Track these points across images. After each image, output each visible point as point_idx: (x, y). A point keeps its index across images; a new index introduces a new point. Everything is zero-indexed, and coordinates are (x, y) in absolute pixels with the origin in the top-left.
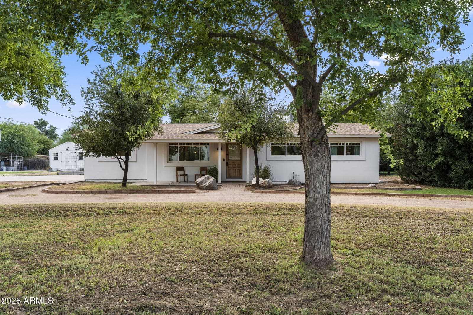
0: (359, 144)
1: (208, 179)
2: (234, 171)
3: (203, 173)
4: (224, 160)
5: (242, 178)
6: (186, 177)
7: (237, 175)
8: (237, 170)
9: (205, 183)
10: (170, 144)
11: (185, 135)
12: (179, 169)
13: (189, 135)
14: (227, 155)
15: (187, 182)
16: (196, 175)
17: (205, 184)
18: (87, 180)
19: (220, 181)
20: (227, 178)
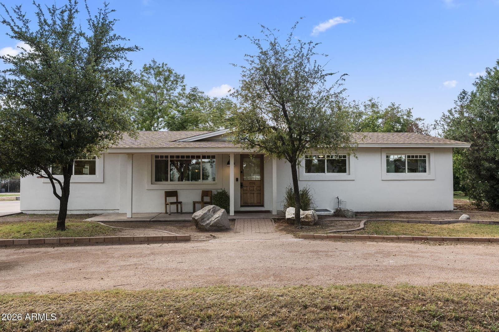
0: (425, 157)
1: (214, 212)
2: (252, 195)
3: (207, 199)
4: (237, 180)
5: (263, 206)
6: (179, 205)
7: (255, 202)
8: (255, 195)
9: (208, 219)
10: (157, 157)
11: (178, 143)
12: (169, 194)
13: (185, 143)
14: (242, 172)
15: (182, 213)
16: (194, 203)
17: (208, 222)
18: (24, 212)
19: (232, 213)
20: (241, 206)
